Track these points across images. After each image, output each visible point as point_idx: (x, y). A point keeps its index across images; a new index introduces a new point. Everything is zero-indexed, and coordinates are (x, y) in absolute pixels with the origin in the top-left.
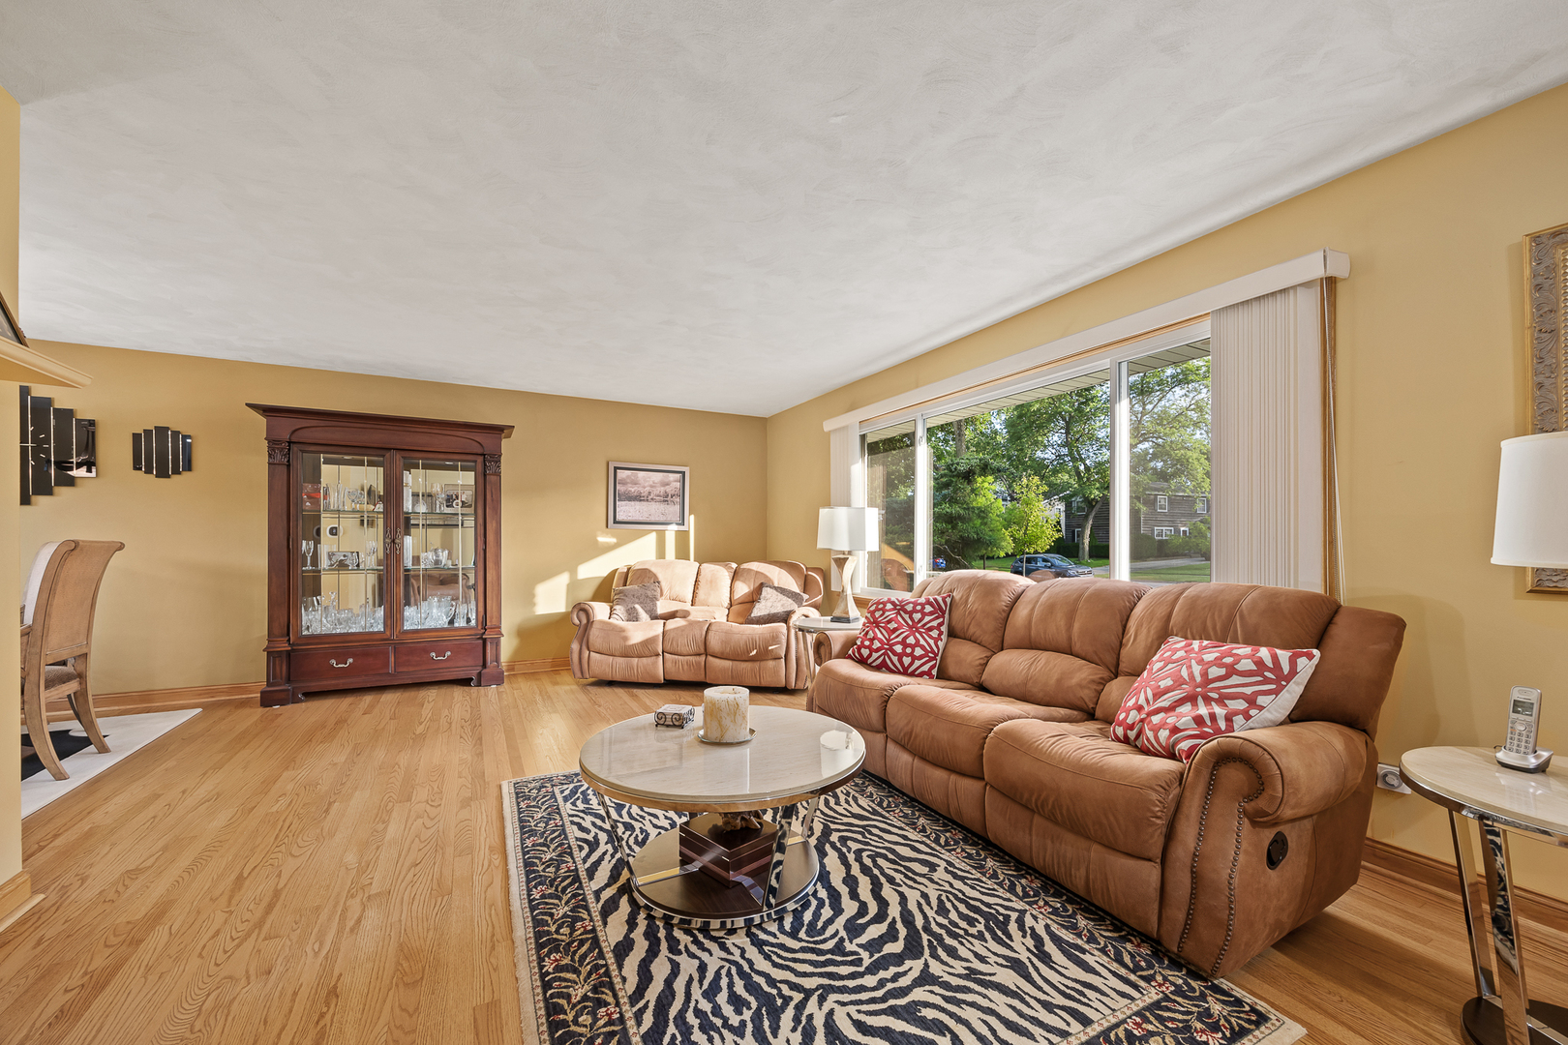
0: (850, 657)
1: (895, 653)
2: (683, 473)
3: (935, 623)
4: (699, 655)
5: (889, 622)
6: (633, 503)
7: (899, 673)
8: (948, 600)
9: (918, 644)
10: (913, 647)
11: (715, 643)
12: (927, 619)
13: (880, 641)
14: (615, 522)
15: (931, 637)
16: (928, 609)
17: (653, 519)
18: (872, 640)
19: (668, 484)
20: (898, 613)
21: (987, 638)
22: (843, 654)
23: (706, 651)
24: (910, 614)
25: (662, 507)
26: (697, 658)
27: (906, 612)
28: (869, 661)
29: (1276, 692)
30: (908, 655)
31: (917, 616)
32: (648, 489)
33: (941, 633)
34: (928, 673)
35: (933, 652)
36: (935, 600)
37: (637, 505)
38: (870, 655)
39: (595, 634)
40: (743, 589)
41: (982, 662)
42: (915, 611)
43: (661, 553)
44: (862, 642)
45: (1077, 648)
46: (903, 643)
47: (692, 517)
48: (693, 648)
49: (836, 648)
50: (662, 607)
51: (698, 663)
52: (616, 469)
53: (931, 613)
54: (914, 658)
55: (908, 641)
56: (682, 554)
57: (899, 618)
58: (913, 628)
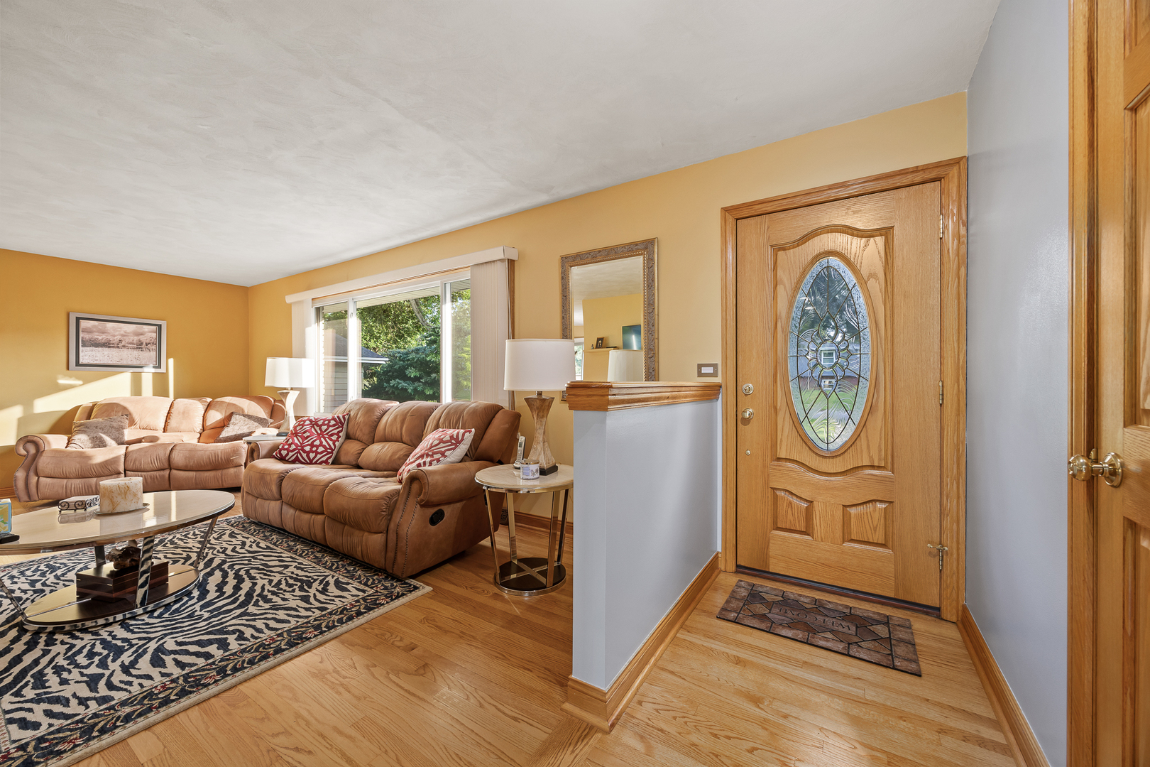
0: (274, 457)
1: (304, 451)
2: (160, 326)
3: (336, 431)
4: (163, 470)
5: (305, 432)
6: (100, 349)
7: (307, 463)
8: (347, 417)
9: (321, 444)
10: (317, 447)
11: (178, 458)
12: (331, 429)
13: (296, 445)
14: (78, 364)
15: (331, 440)
16: (333, 422)
17: (124, 363)
18: (290, 445)
19: (142, 334)
20: (313, 427)
21: (365, 438)
22: (269, 455)
23: (170, 466)
24: (320, 427)
25: (136, 353)
26: (162, 473)
27: (317, 425)
28: (287, 458)
29: (454, 449)
30: (313, 452)
31: (324, 428)
32: (118, 338)
33: (339, 437)
34: (326, 462)
35: (331, 448)
36: (338, 417)
37: (106, 351)
38: (287, 455)
39: (44, 462)
40: (215, 416)
41: (359, 452)
42: (323, 424)
43: (137, 389)
44: (283, 447)
45: (405, 439)
46: (312, 445)
47: (171, 361)
48: (157, 465)
49: (263, 452)
50: (129, 434)
51: (163, 476)
52: (78, 319)
53: (334, 425)
54: (317, 453)
55: (315, 443)
56: (161, 390)
57: (313, 430)
58: (321, 435)
